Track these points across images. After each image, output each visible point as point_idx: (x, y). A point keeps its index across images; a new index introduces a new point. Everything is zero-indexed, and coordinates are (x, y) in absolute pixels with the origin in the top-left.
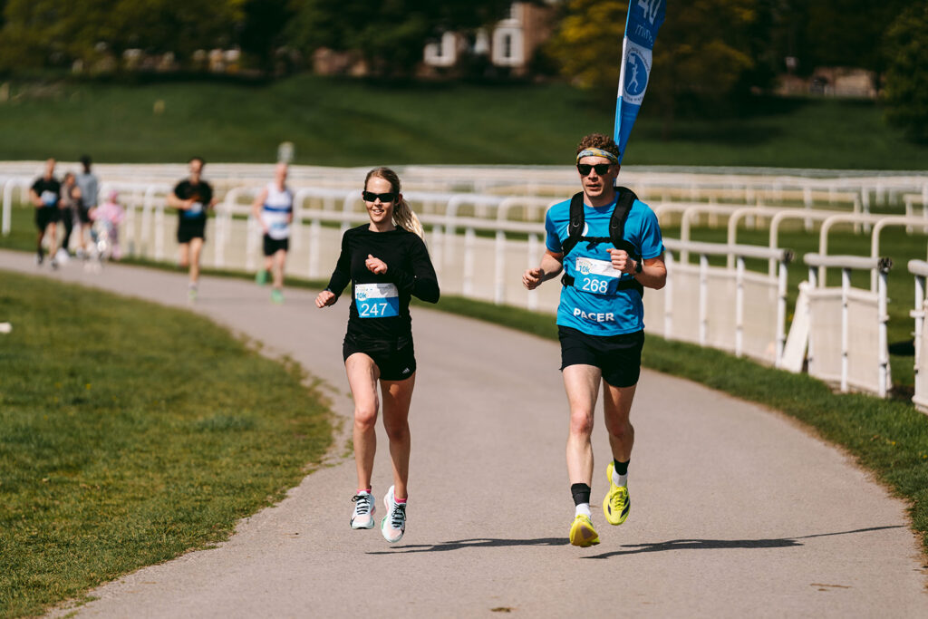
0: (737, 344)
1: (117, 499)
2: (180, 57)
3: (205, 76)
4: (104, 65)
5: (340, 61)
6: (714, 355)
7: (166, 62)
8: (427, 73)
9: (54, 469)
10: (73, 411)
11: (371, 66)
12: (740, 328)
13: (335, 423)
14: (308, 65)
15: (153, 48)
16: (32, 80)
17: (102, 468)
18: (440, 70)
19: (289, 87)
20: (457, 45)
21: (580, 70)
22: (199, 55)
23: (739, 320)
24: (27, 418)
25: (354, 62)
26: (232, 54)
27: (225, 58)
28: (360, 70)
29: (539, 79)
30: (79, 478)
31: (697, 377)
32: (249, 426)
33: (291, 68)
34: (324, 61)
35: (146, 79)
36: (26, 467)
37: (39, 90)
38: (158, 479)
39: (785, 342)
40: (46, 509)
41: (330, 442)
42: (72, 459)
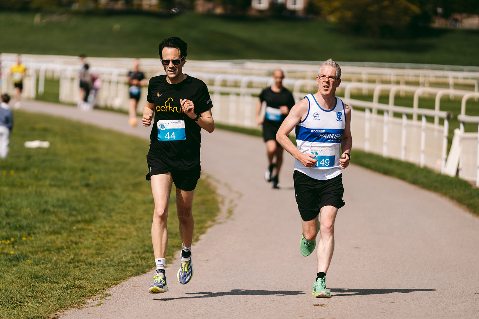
0: (421, 160)
1: (112, 239)
2: (128, 2)
3: (140, 12)
5: (209, 6)
6: (410, 166)
7: (120, 5)
8: (253, 13)
9: (78, 222)
11: (224, 8)
12: (423, 152)
13: (220, 199)
14: (193, 7)
16: (52, 13)
17: (103, 222)
18: (261, 11)
19: (183, 19)
21: (332, 12)
22: (137, 1)
23: (423, 147)
24: (63, 194)
25: (216, 5)
26: (154, 1)
27: (150, 3)
28: (219, 11)
29: (310, 16)
30: (92, 227)
31: (402, 177)
33: (185, 9)
34: (201, 6)
35: (110, 13)
37: (55, 18)
38: (132, 228)
39: (446, 160)
40: (76, 243)
41: (218, 210)
42: (87, 217)
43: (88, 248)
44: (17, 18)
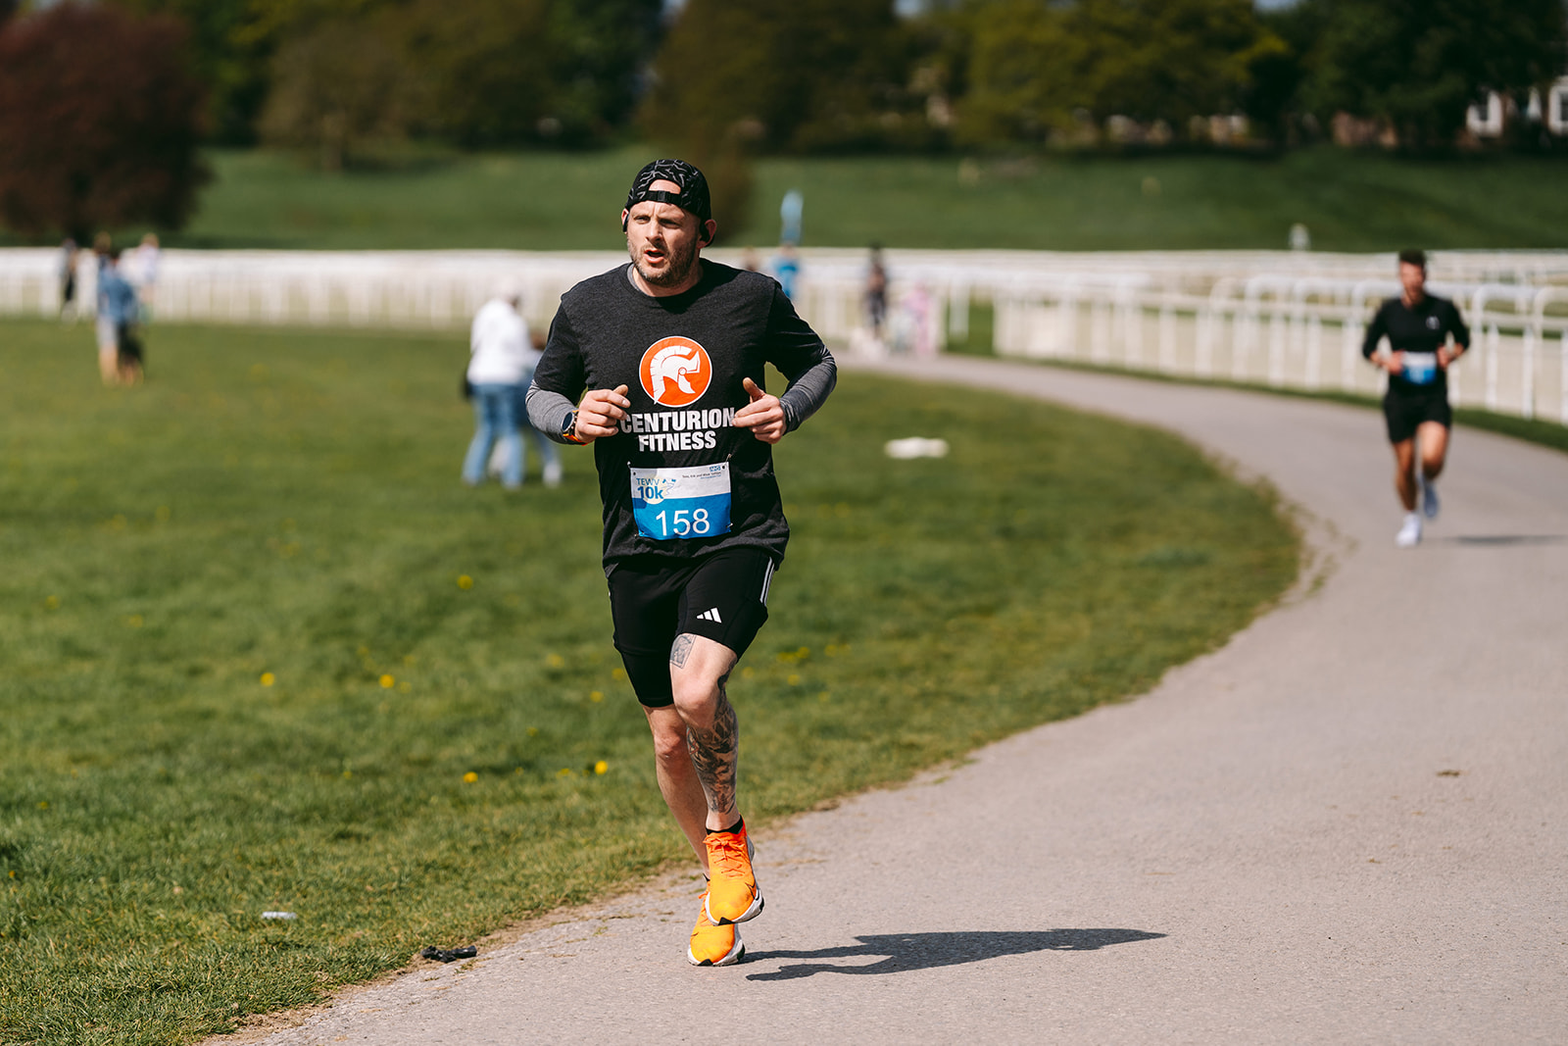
1: (1031, 646)
2: (1176, 125)
3: (1206, 149)
4: (1086, 136)
5: (1364, 129)
7: (1158, 133)
8: (1468, 142)
9: (962, 612)
10: (998, 546)
11: (1400, 132)
14: (1327, 133)
15: (1142, 115)
17: (1019, 610)
18: (1484, 138)
19: (1303, 161)
20: (1504, 106)
22: (1195, 122)
24: (941, 552)
25: (1381, 128)
26: (1237, 123)
27: (1229, 127)
28: (1389, 139)
30: (995, 624)
32: (1200, 561)
33: (1306, 138)
34: (1345, 129)
35: (1135, 153)
36: (929, 609)
38: (1084, 623)
40: (948, 657)
41: (1292, 578)
42: (985, 599)
43: (971, 666)
44: (922, 170)
